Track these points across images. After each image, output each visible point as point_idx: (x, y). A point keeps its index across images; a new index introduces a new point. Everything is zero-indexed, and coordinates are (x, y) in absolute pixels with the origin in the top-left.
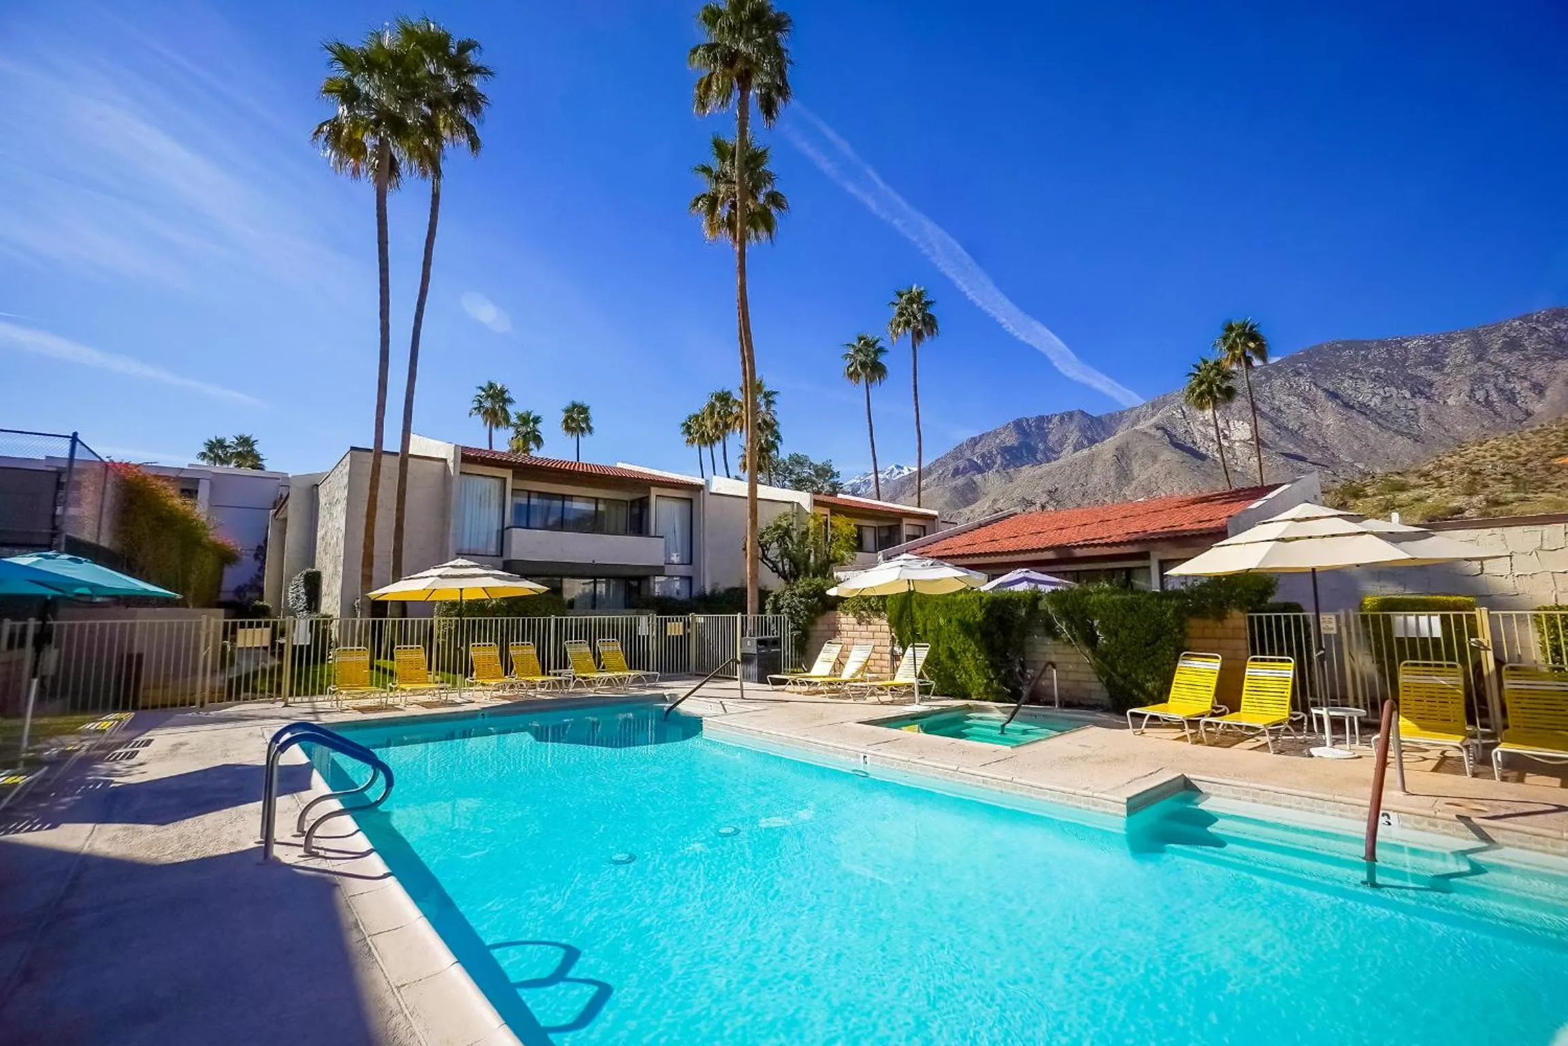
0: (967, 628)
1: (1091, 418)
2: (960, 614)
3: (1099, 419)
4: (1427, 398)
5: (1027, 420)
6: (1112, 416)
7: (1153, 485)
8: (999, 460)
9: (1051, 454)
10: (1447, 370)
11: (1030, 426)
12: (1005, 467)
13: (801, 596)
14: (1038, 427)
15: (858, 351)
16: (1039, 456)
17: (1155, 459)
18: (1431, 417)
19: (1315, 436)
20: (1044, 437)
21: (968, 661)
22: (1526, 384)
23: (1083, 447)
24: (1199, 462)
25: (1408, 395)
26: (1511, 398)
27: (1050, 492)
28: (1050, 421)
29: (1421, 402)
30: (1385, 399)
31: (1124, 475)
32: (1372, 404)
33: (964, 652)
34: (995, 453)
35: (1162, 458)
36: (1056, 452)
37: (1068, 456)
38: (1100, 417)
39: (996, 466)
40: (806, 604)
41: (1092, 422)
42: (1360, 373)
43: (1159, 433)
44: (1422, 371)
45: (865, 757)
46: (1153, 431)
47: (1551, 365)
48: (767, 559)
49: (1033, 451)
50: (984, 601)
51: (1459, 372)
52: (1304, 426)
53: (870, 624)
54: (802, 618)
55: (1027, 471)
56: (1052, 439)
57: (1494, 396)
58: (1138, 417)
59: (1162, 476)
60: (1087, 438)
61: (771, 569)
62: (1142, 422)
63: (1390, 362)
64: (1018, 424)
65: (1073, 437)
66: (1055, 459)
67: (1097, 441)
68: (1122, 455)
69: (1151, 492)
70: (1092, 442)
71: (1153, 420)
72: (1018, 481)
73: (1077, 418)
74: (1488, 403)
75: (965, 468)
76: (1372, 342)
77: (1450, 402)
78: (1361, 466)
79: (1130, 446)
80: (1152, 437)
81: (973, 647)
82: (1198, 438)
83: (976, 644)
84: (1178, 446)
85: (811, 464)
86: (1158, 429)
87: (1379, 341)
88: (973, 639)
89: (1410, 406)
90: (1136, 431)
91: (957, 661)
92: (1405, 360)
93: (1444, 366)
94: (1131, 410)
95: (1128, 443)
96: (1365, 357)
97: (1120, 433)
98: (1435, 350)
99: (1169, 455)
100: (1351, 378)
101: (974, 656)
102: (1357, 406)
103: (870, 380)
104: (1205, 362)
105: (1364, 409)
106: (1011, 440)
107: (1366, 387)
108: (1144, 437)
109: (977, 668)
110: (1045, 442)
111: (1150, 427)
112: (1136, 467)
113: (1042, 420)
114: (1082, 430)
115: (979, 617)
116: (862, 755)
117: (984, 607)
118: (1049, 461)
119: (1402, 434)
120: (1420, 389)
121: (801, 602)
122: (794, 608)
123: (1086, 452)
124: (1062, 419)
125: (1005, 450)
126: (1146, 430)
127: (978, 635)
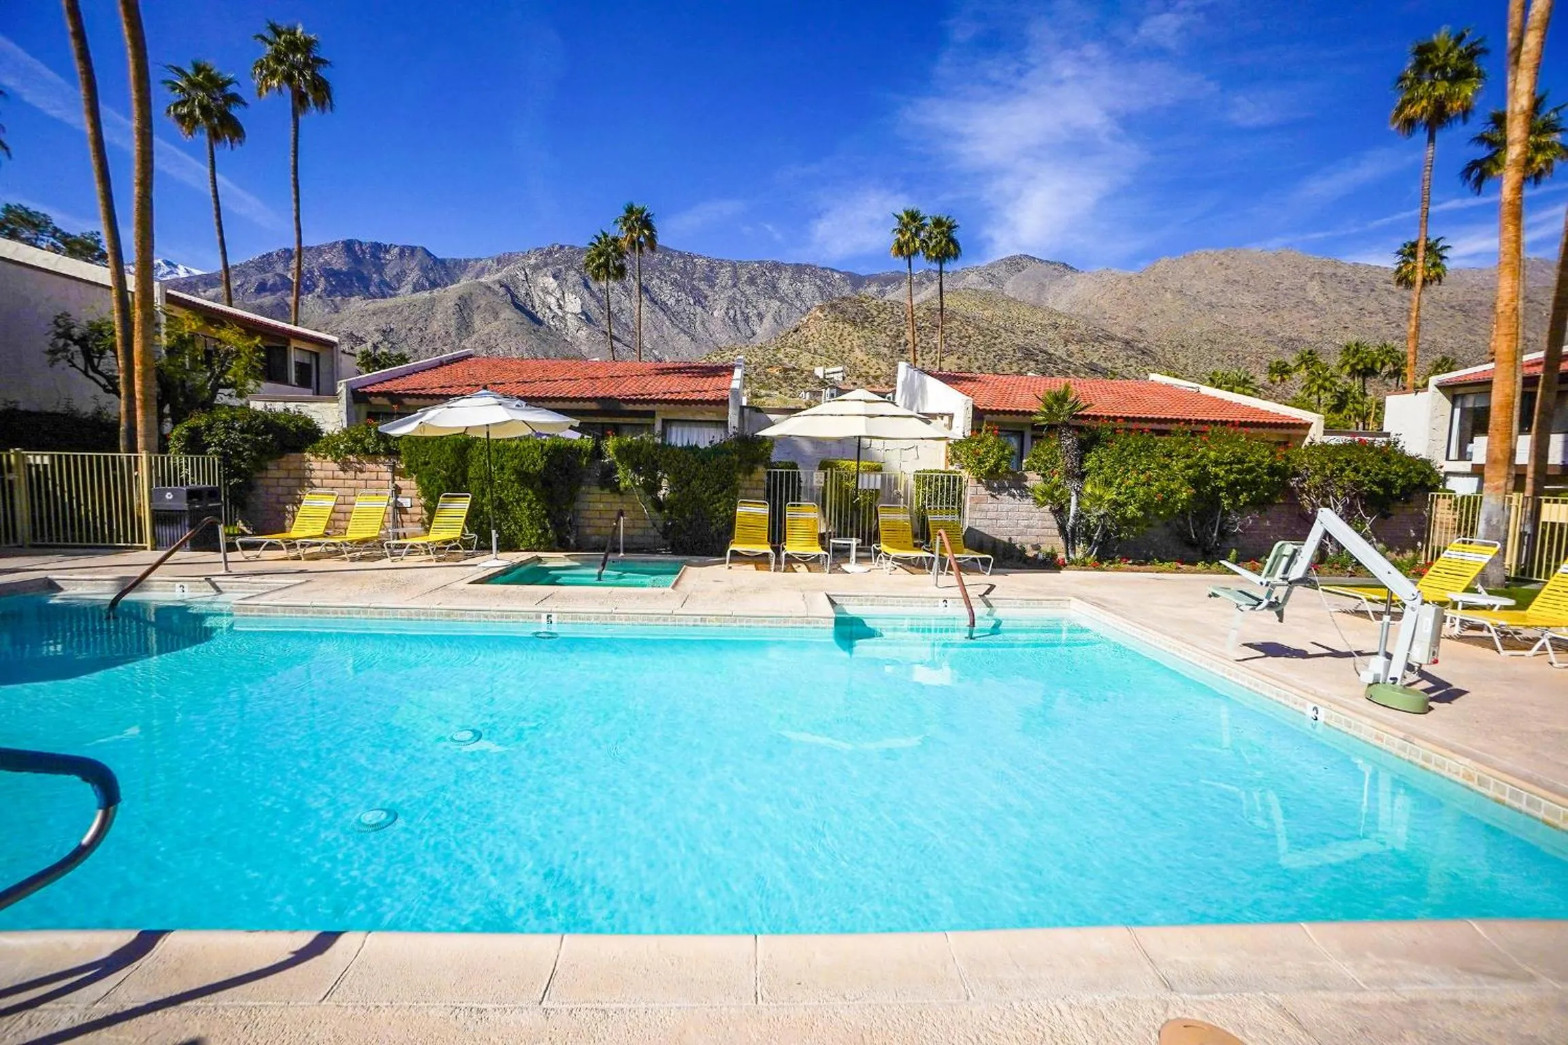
0: (524, 478)
1: (435, 260)
2: (516, 461)
3: (443, 262)
4: (703, 307)
5: (360, 244)
6: (457, 263)
7: (492, 341)
8: (322, 284)
9: (387, 289)
10: (716, 289)
11: (363, 252)
12: (330, 293)
13: (242, 431)
14: (373, 255)
15: (194, 85)
16: (373, 289)
17: (496, 316)
18: (703, 323)
19: (629, 320)
20: (380, 269)
21: (522, 513)
22: (755, 312)
23: (423, 288)
24: (536, 327)
25: (692, 302)
26: (747, 320)
27: (384, 331)
28: (387, 251)
29: (699, 309)
30: (678, 301)
31: (465, 326)
32: (669, 303)
33: (518, 501)
34: (317, 273)
35: (502, 316)
36: (391, 288)
37: (405, 295)
38: (445, 260)
39: (318, 290)
40: (255, 444)
41: (435, 264)
42: (665, 275)
43: (502, 291)
44: (703, 286)
45: (548, 616)
46: (496, 287)
47: (768, 301)
48: (95, 370)
49: (365, 282)
50: (546, 448)
51: (722, 292)
52: (621, 310)
53: (361, 471)
54: (244, 460)
55: (357, 303)
56: (390, 272)
57: (739, 316)
58: (483, 269)
59: (501, 334)
60: (428, 279)
61: (104, 387)
62: (487, 276)
63: (683, 272)
64: (349, 246)
65: (414, 276)
66: (391, 296)
67: (439, 285)
68: (464, 305)
69: (490, 348)
70: (434, 285)
71: (497, 276)
72: (345, 313)
73: (419, 255)
74: (735, 320)
75: (274, 284)
76: (675, 251)
77: (716, 313)
78: (656, 353)
79: (473, 298)
80: (495, 293)
81: (531, 495)
82: (537, 302)
83: (534, 494)
84: (519, 307)
85: (56, 230)
86: (501, 286)
87: (680, 252)
88: (532, 487)
89: (692, 311)
90: (481, 284)
91: (507, 512)
92: (693, 274)
93: (715, 285)
94: (477, 260)
95: (471, 294)
96: (669, 262)
97: (463, 282)
98: (711, 271)
99: (508, 313)
100: (658, 278)
101: (529, 506)
102: (659, 302)
103: (215, 136)
104: (605, 236)
105: (664, 307)
106: (339, 263)
107: (667, 289)
108: (488, 292)
109: (532, 518)
110: (381, 274)
111: (494, 282)
112: (477, 322)
113: (377, 247)
114: (424, 270)
115: (540, 465)
116: (544, 616)
117: (546, 454)
118: (384, 297)
119: (685, 332)
120: (700, 299)
121: (245, 440)
122: (234, 447)
123: (426, 294)
124: (402, 252)
125: (329, 273)
126: (492, 286)
127: (538, 484)
